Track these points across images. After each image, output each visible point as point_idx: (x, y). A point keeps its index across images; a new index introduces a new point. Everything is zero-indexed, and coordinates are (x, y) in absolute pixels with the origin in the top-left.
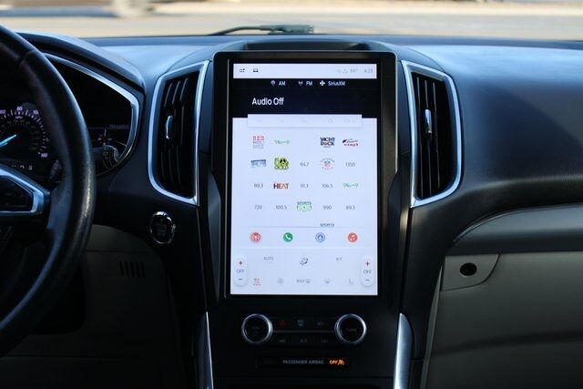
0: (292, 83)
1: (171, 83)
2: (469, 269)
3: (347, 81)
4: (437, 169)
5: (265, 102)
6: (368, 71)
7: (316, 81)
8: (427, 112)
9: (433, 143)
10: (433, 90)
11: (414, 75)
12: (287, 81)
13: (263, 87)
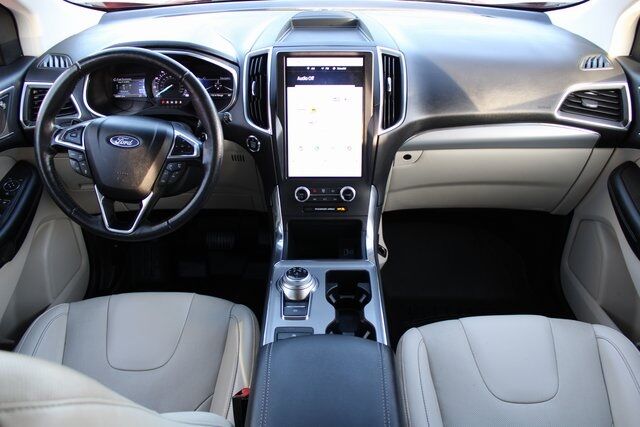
0: (318, 68)
1: (253, 59)
2: (407, 157)
3: (348, 67)
4: (393, 107)
5: (305, 78)
6: (358, 62)
7: (331, 68)
8: (389, 79)
9: (391, 97)
10: (393, 64)
11: (383, 55)
12: (316, 67)
13: (303, 71)
